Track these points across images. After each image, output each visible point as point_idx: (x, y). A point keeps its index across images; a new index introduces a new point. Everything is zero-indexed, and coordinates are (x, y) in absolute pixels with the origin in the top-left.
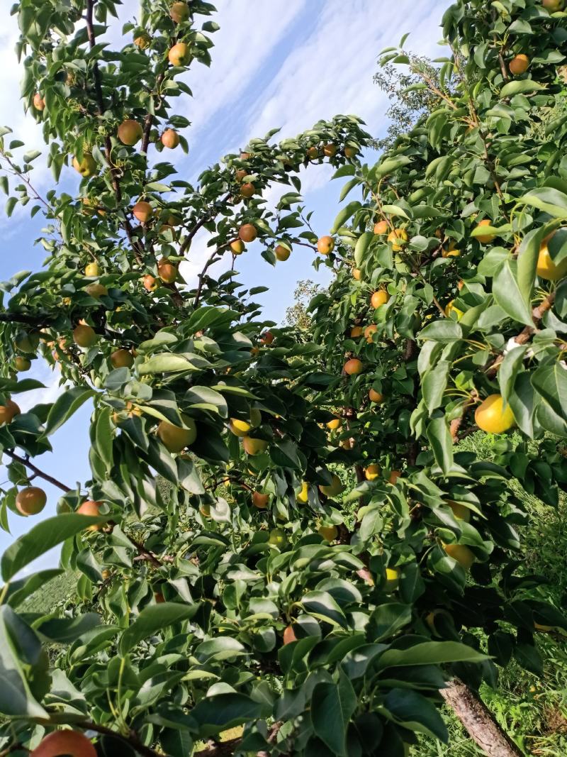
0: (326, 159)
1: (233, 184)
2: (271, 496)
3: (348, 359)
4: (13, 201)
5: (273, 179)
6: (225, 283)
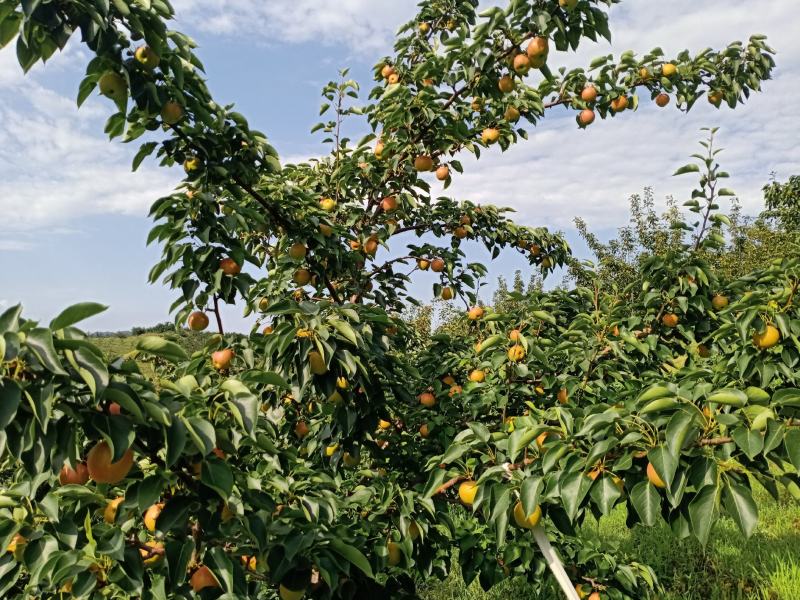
0: (528, 253)
1: (456, 222)
2: (310, 434)
3: (429, 392)
4: (321, 126)
5: (484, 239)
6: (397, 279)
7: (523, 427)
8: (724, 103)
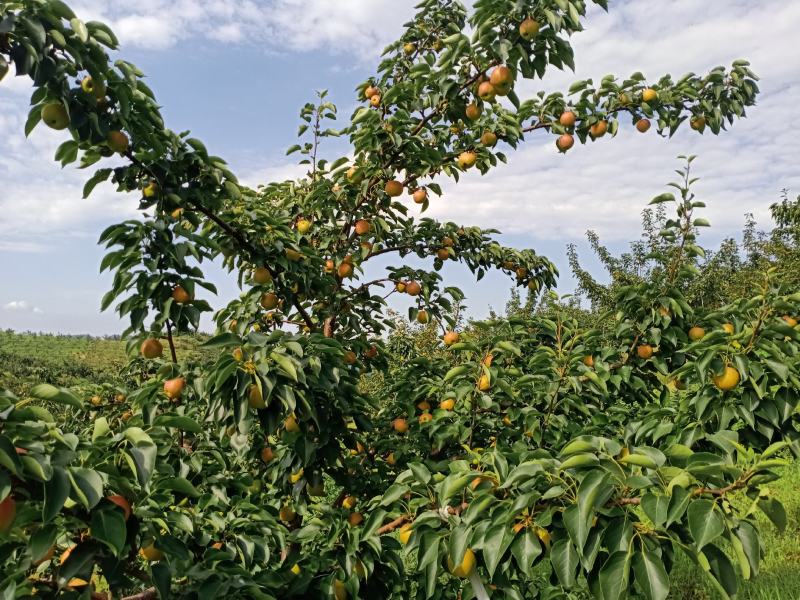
0: (514, 275)
1: (439, 243)
2: (276, 460)
4: (298, 148)
5: (468, 261)
6: (373, 302)
7: (457, 473)
8: (707, 129)
